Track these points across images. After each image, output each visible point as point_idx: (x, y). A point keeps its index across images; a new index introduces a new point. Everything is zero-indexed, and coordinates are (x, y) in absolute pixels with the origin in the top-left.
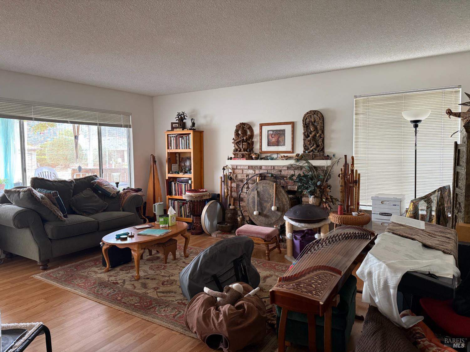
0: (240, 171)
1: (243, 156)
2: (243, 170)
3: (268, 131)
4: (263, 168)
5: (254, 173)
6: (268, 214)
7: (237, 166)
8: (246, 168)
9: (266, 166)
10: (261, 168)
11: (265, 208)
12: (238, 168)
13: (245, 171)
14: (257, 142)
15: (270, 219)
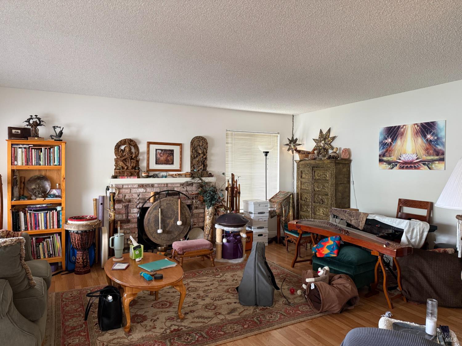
0: (128, 190)
1: (131, 175)
2: (131, 189)
3: (156, 150)
4: (156, 185)
5: (145, 191)
6: (171, 230)
7: (123, 185)
8: (135, 186)
9: (159, 184)
10: (152, 186)
11: (168, 224)
12: (124, 187)
13: (133, 191)
14: (143, 160)
15: (172, 235)
